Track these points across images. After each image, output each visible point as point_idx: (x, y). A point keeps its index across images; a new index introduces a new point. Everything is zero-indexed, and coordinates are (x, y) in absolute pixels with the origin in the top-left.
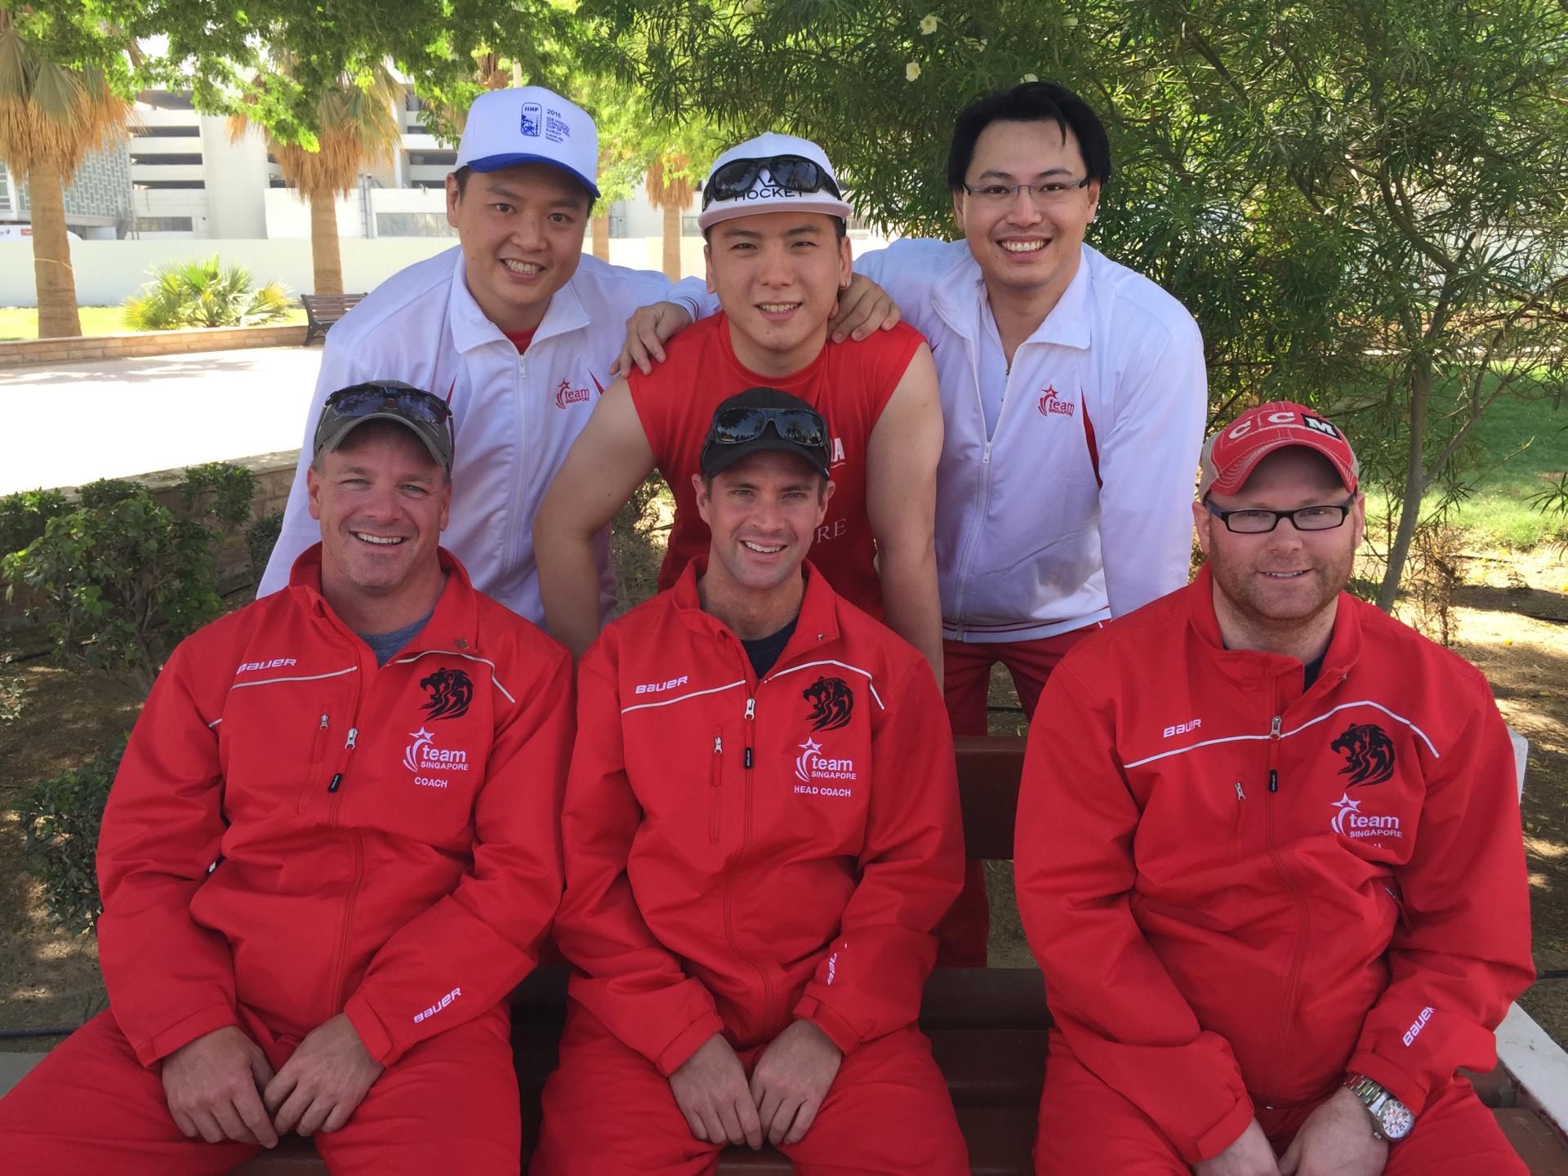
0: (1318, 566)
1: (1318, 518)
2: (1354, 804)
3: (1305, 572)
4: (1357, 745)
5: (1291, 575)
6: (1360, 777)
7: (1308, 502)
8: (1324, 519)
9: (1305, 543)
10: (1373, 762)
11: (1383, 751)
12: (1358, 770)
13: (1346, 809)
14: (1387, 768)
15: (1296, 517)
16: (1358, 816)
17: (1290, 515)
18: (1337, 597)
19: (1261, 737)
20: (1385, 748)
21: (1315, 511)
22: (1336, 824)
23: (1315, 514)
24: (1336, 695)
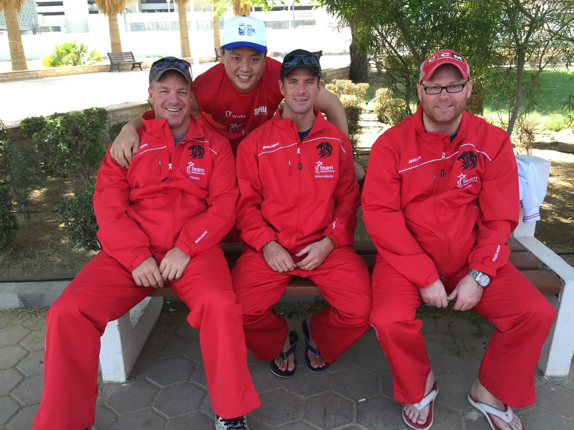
0: (454, 104)
1: (455, 88)
2: (464, 176)
3: (451, 106)
4: (466, 158)
5: (445, 107)
6: (466, 168)
7: (451, 83)
8: (457, 89)
9: (450, 97)
10: (470, 163)
11: (474, 159)
12: (466, 165)
13: (462, 178)
14: (474, 165)
15: (448, 88)
16: (466, 179)
17: (446, 88)
18: (462, 114)
19: (440, 160)
20: (474, 158)
21: (455, 86)
22: (459, 183)
23: (454, 87)
24: (460, 143)
